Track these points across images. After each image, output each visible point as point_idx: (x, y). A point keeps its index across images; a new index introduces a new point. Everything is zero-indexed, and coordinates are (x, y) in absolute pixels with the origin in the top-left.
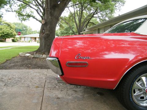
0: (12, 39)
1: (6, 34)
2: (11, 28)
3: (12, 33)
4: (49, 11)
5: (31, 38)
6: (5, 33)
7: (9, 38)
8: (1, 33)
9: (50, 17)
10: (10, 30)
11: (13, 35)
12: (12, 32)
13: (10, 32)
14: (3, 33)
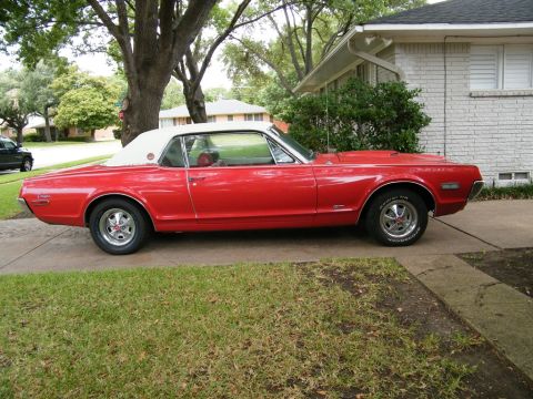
0: (114, 131)
1: (92, 117)
2: (107, 93)
3: (111, 111)
4: (133, 77)
5: (174, 119)
6: (90, 114)
7: (101, 126)
8: (78, 115)
9: (138, 93)
10: (105, 100)
11: (113, 116)
12: (109, 107)
13: (103, 109)
14: (84, 114)
